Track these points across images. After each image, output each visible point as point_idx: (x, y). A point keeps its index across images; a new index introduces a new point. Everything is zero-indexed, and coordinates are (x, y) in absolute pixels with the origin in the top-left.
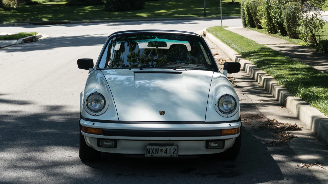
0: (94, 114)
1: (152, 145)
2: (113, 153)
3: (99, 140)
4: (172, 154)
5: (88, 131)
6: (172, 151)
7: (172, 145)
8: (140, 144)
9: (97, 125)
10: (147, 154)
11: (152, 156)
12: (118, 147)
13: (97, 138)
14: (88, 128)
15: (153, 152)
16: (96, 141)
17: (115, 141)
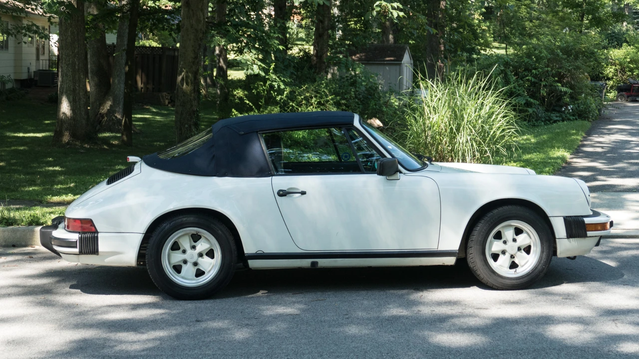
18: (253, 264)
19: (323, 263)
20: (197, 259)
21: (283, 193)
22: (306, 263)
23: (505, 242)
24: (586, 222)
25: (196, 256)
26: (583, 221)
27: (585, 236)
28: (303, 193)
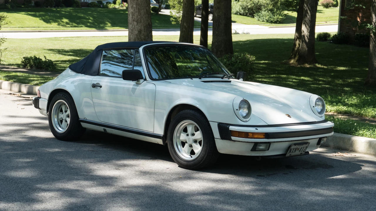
0: (245, 120)
1: (295, 144)
2: (262, 155)
3: (256, 144)
4: (302, 152)
5: (249, 137)
6: (305, 148)
7: (306, 143)
8: (286, 145)
9: (261, 130)
10: (289, 153)
11: (290, 155)
12: (270, 149)
13: (254, 142)
14: (249, 134)
15: (293, 151)
16: (252, 146)
17: (270, 143)
18: (84, 125)
19: (109, 130)
20: (66, 118)
21: (94, 86)
22: (101, 129)
23: (188, 135)
24: (230, 129)
25: (65, 117)
26: (228, 128)
27: (230, 139)
28: (101, 87)
